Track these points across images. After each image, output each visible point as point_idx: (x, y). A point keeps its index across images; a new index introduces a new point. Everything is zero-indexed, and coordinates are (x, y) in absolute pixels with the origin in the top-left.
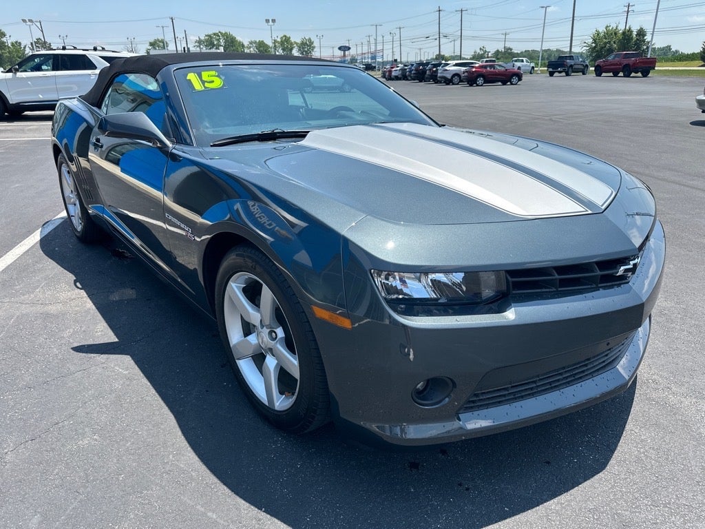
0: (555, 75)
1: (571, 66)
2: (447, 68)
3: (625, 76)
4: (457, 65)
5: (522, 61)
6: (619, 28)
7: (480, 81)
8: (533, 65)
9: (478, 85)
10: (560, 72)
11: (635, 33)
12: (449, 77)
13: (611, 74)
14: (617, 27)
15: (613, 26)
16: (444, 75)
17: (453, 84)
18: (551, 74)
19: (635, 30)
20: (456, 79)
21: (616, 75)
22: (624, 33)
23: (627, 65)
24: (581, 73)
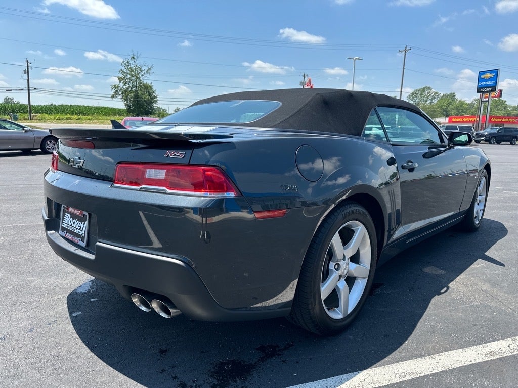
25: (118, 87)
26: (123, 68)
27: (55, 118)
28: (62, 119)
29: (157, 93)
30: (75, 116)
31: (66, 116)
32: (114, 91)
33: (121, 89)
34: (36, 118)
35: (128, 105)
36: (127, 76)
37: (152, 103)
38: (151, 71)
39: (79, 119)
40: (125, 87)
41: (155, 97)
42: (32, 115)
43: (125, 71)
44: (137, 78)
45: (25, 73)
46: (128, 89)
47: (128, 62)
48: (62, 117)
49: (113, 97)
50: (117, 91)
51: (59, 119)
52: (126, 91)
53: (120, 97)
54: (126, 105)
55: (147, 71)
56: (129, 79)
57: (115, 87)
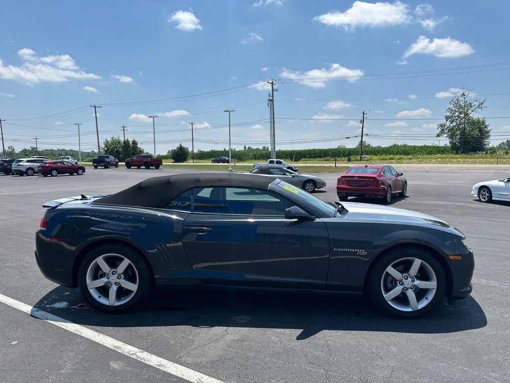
0: (98, 168)
1: (109, 162)
2: (21, 164)
3: (146, 168)
4: (28, 161)
5: (68, 158)
6: (120, 139)
7: (54, 173)
8: (76, 161)
9: (52, 176)
10: (102, 166)
11: (131, 143)
12: (24, 170)
13: (136, 167)
14: (118, 138)
15: (116, 137)
16: (19, 169)
17: (28, 175)
18: (96, 167)
19: (131, 140)
20: (30, 172)
21: (139, 168)
22: (124, 142)
23: (146, 162)
24: (115, 167)
25: (444, 126)
26: (451, 106)
27: (380, 158)
28: (386, 159)
29: (489, 128)
30: (398, 156)
31: (389, 157)
32: (440, 130)
33: (448, 127)
34: (365, 159)
35: (453, 142)
36: (455, 114)
37: (483, 138)
38: (483, 106)
39: (400, 159)
40: (451, 125)
41: (488, 132)
42: (362, 156)
43: (453, 109)
44: (466, 114)
45: (361, 123)
46: (454, 126)
47: (458, 99)
48: (385, 157)
49: (438, 136)
50: (443, 130)
51: (383, 159)
52: (452, 129)
53: (446, 135)
54: (451, 142)
55: (479, 106)
56: (457, 116)
57: (442, 126)
